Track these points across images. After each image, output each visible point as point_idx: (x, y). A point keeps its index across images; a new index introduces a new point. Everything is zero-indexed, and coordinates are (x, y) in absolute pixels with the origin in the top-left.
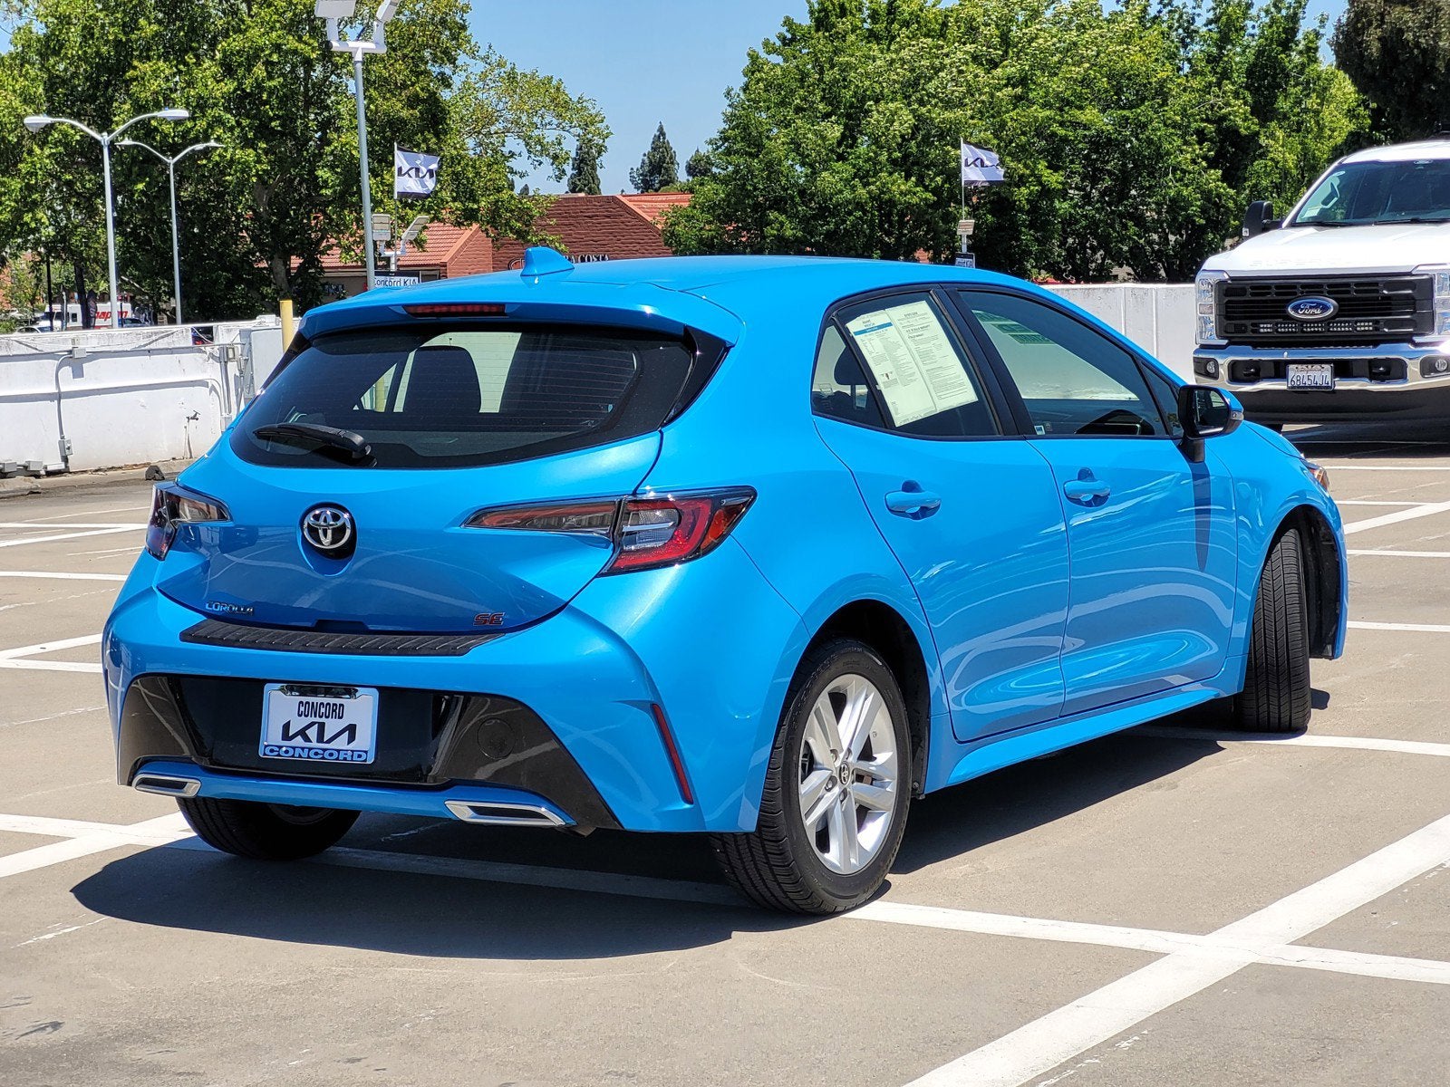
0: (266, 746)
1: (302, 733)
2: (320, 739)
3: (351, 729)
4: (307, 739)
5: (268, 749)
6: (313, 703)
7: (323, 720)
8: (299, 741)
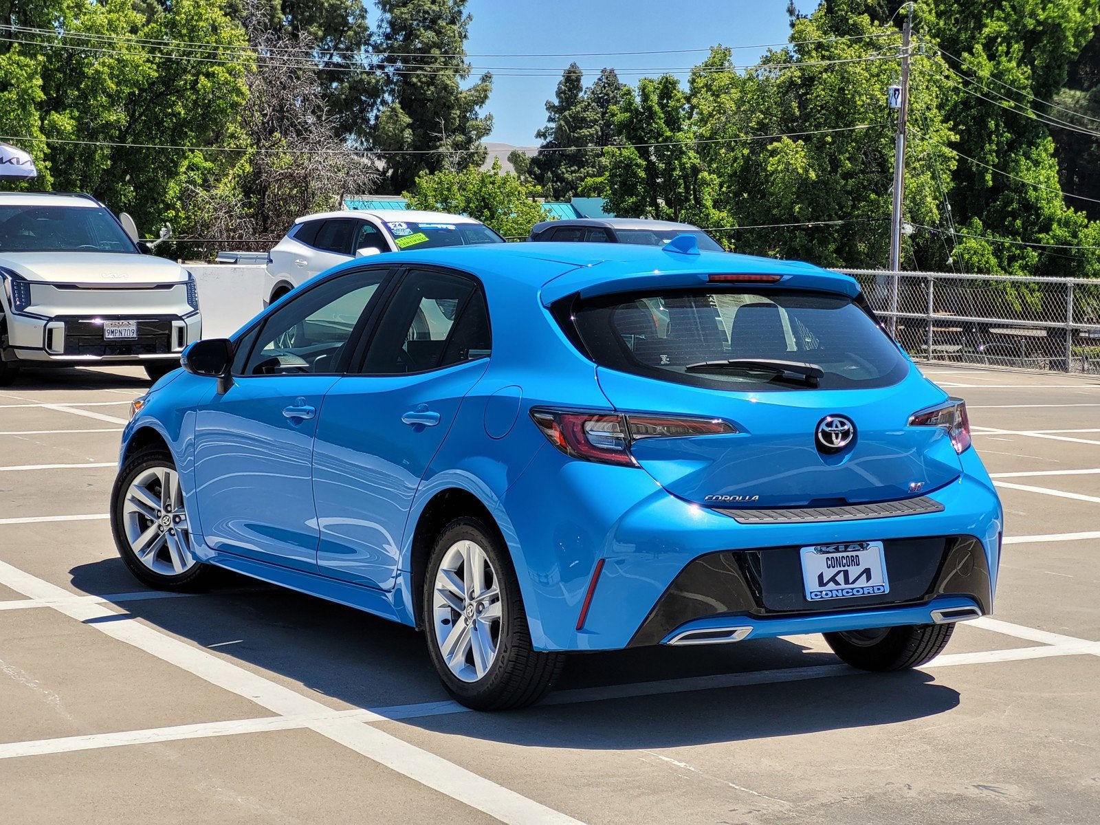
0: (811, 593)
1: (833, 579)
2: (847, 582)
3: (867, 572)
4: (837, 583)
5: (813, 595)
6: (836, 558)
7: (846, 568)
8: (832, 585)
